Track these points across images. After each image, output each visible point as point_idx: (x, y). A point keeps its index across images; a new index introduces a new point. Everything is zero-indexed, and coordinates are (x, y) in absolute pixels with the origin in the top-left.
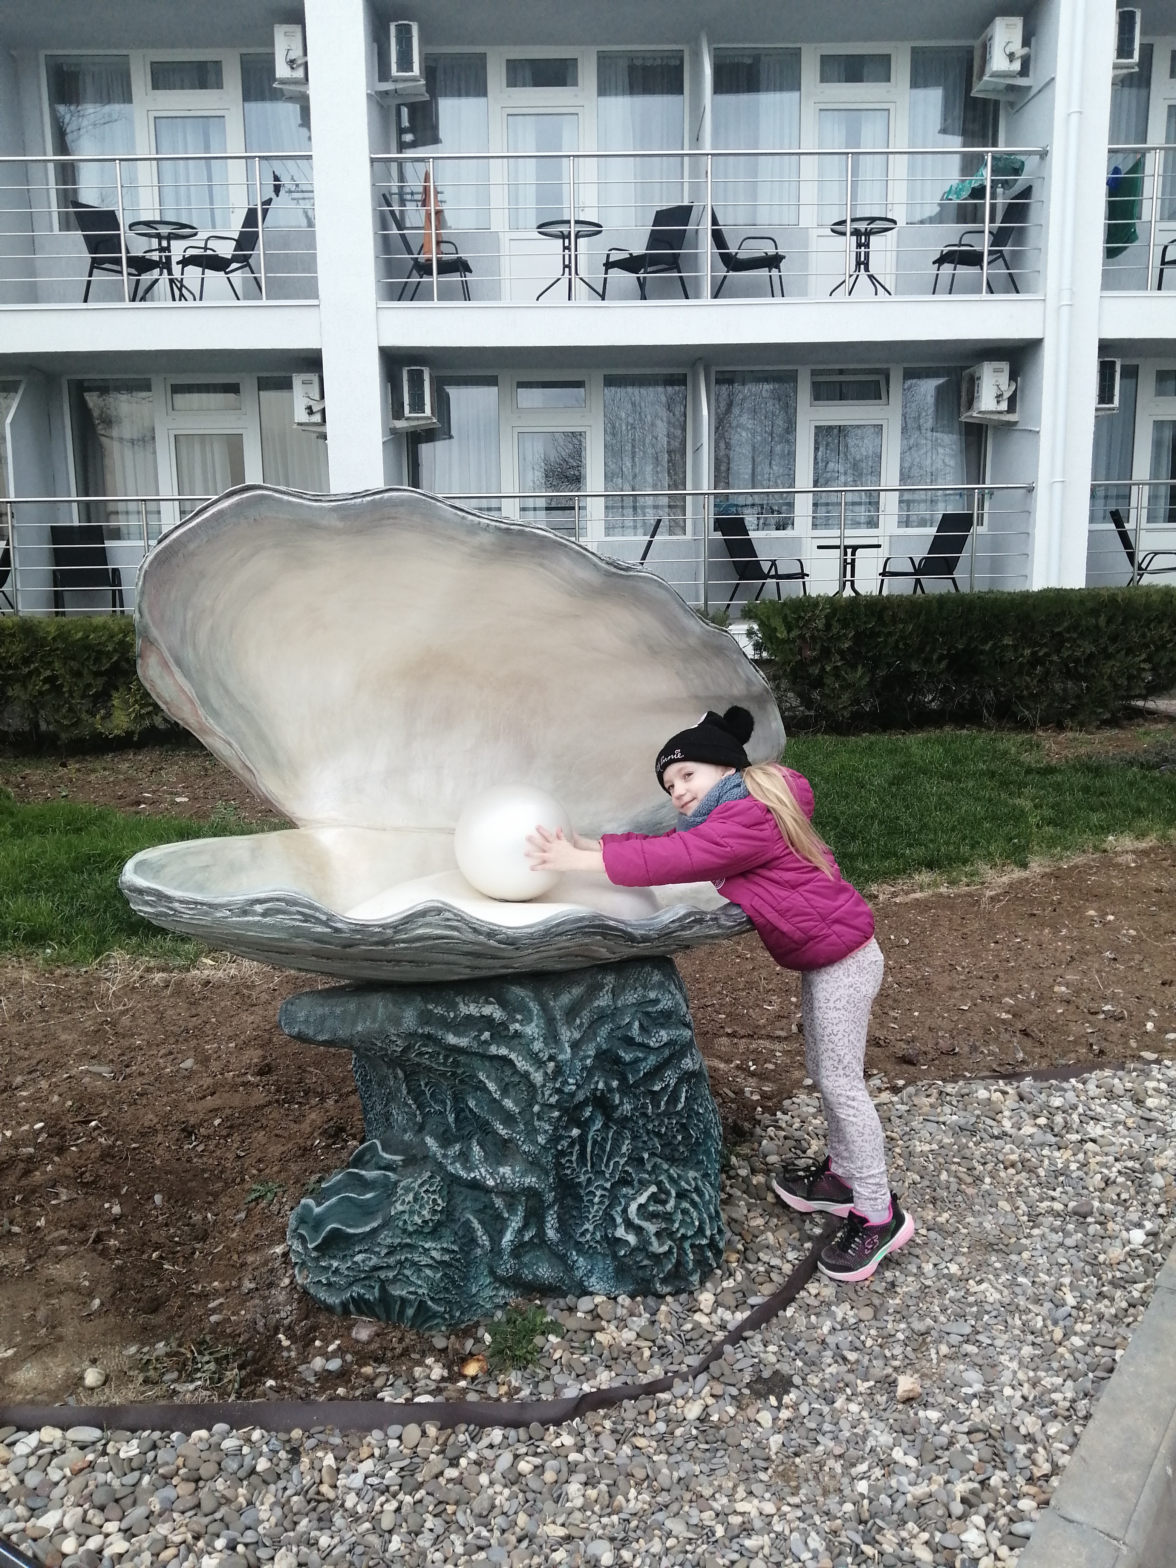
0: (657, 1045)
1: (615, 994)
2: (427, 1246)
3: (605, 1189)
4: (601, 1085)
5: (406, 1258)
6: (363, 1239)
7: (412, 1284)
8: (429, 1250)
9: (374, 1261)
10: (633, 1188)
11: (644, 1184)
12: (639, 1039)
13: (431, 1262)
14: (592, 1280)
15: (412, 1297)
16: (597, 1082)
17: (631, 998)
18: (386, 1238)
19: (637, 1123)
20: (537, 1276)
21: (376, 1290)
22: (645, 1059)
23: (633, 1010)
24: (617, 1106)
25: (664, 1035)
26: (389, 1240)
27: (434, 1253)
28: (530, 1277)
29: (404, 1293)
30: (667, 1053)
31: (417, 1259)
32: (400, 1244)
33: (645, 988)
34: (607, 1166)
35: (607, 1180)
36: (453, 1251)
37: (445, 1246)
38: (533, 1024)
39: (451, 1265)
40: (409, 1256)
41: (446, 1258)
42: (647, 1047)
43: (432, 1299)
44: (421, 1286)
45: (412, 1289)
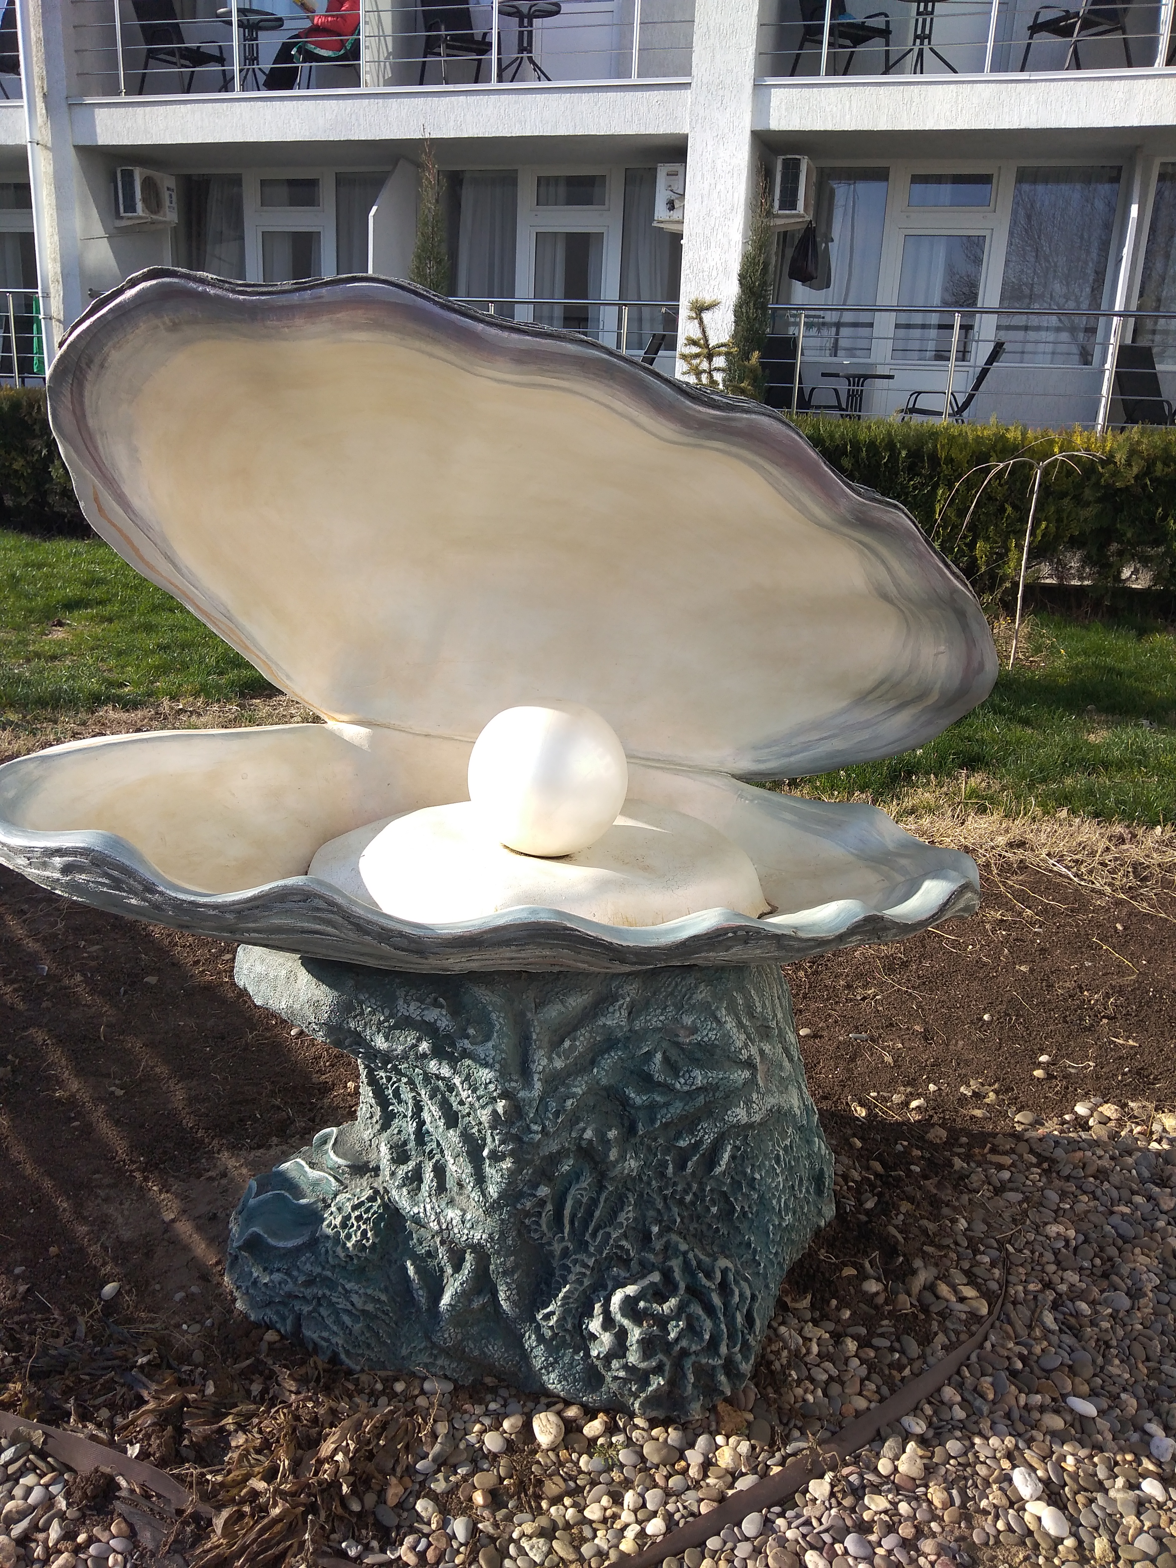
0: (686, 1088)
1: (633, 1012)
2: (348, 1286)
3: (586, 1266)
4: (588, 1134)
5: (324, 1295)
6: (285, 1255)
7: (326, 1327)
8: (350, 1292)
9: (289, 1287)
10: (628, 1269)
11: (645, 1269)
12: (659, 1077)
13: (350, 1307)
14: (552, 1376)
15: (325, 1344)
16: (584, 1130)
17: (656, 1019)
18: (307, 1264)
19: (649, 1184)
20: (484, 1353)
21: (289, 1322)
22: (667, 1105)
23: (658, 1036)
24: (614, 1164)
25: (699, 1078)
26: (308, 1266)
27: (355, 1298)
28: (476, 1353)
29: (315, 1336)
30: (701, 1100)
31: (334, 1300)
32: (319, 1275)
33: (679, 1007)
34: (594, 1235)
35: (590, 1255)
36: (379, 1301)
37: (369, 1291)
38: (490, 1044)
39: (376, 1317)
40: (328, 1293)
41: (370, 1307)
42: (670, 1089)
43: (347, 1352)
44: (335, 1333)
45: (325, 1334)
